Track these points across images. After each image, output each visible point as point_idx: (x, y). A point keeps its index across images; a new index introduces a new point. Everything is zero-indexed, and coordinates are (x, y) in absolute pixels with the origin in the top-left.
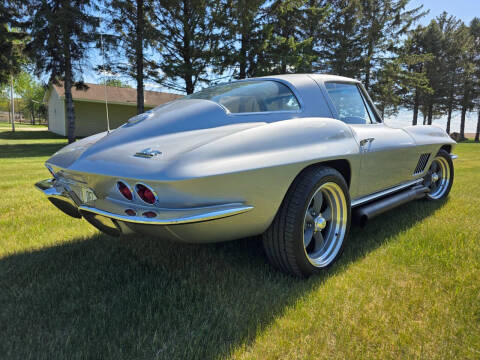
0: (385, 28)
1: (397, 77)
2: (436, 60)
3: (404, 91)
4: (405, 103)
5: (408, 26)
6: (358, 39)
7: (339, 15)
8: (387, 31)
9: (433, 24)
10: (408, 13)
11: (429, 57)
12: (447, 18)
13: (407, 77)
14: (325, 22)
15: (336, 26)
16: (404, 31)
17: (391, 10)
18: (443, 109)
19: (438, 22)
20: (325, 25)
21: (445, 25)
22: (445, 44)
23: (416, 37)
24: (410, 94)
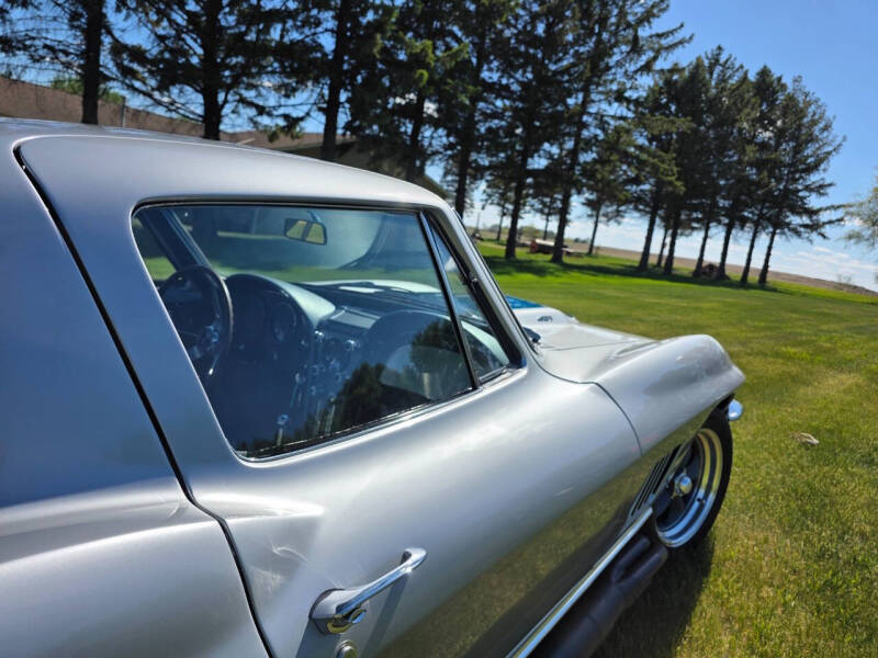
0: (616, 58)
1: (626, 154)
2: (695, 131)
3: (636, 181)
4: (636, 201)
5: (655, 58)
6: (566, 71)
7: (534, 17)
8: (619, 64)
9: (698, 65)
10: (659, 36)
11: (684, 124)
12: (723, 59)
13: (644, 156)
14: (508, 24)
15: (528, 37)
16: (647, 68)
17: (629, 25)
18: (697, 220)
19: (706, 63)
20: (507, 33)
21: (718, 70)
22: (713, 104)
23: (668, 82)
24: (646, 187)
